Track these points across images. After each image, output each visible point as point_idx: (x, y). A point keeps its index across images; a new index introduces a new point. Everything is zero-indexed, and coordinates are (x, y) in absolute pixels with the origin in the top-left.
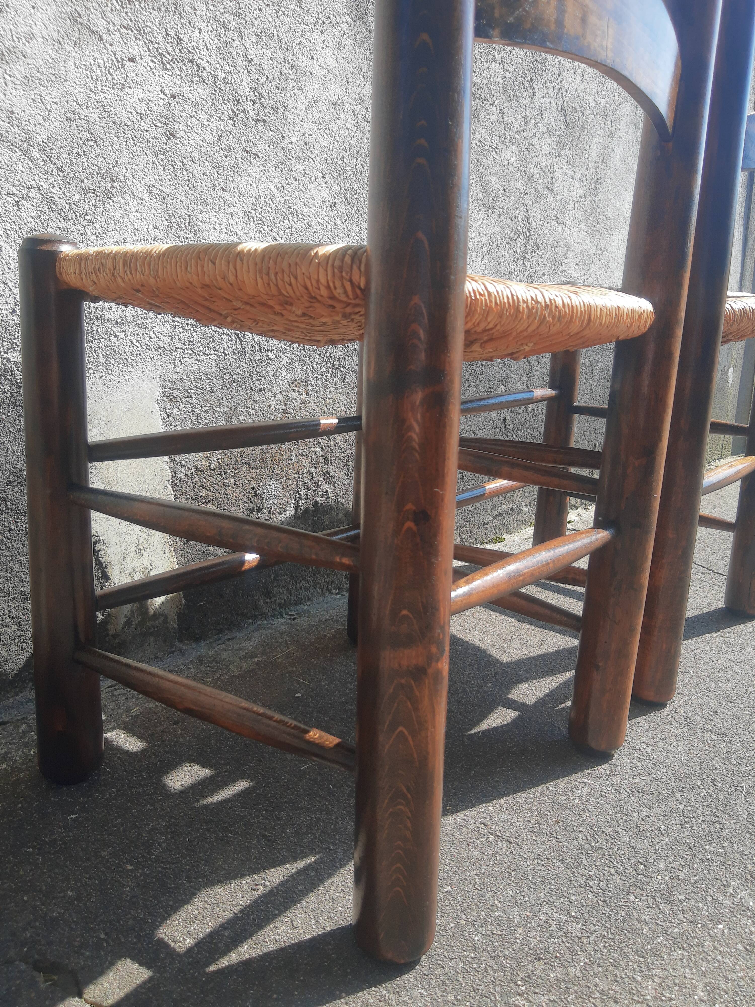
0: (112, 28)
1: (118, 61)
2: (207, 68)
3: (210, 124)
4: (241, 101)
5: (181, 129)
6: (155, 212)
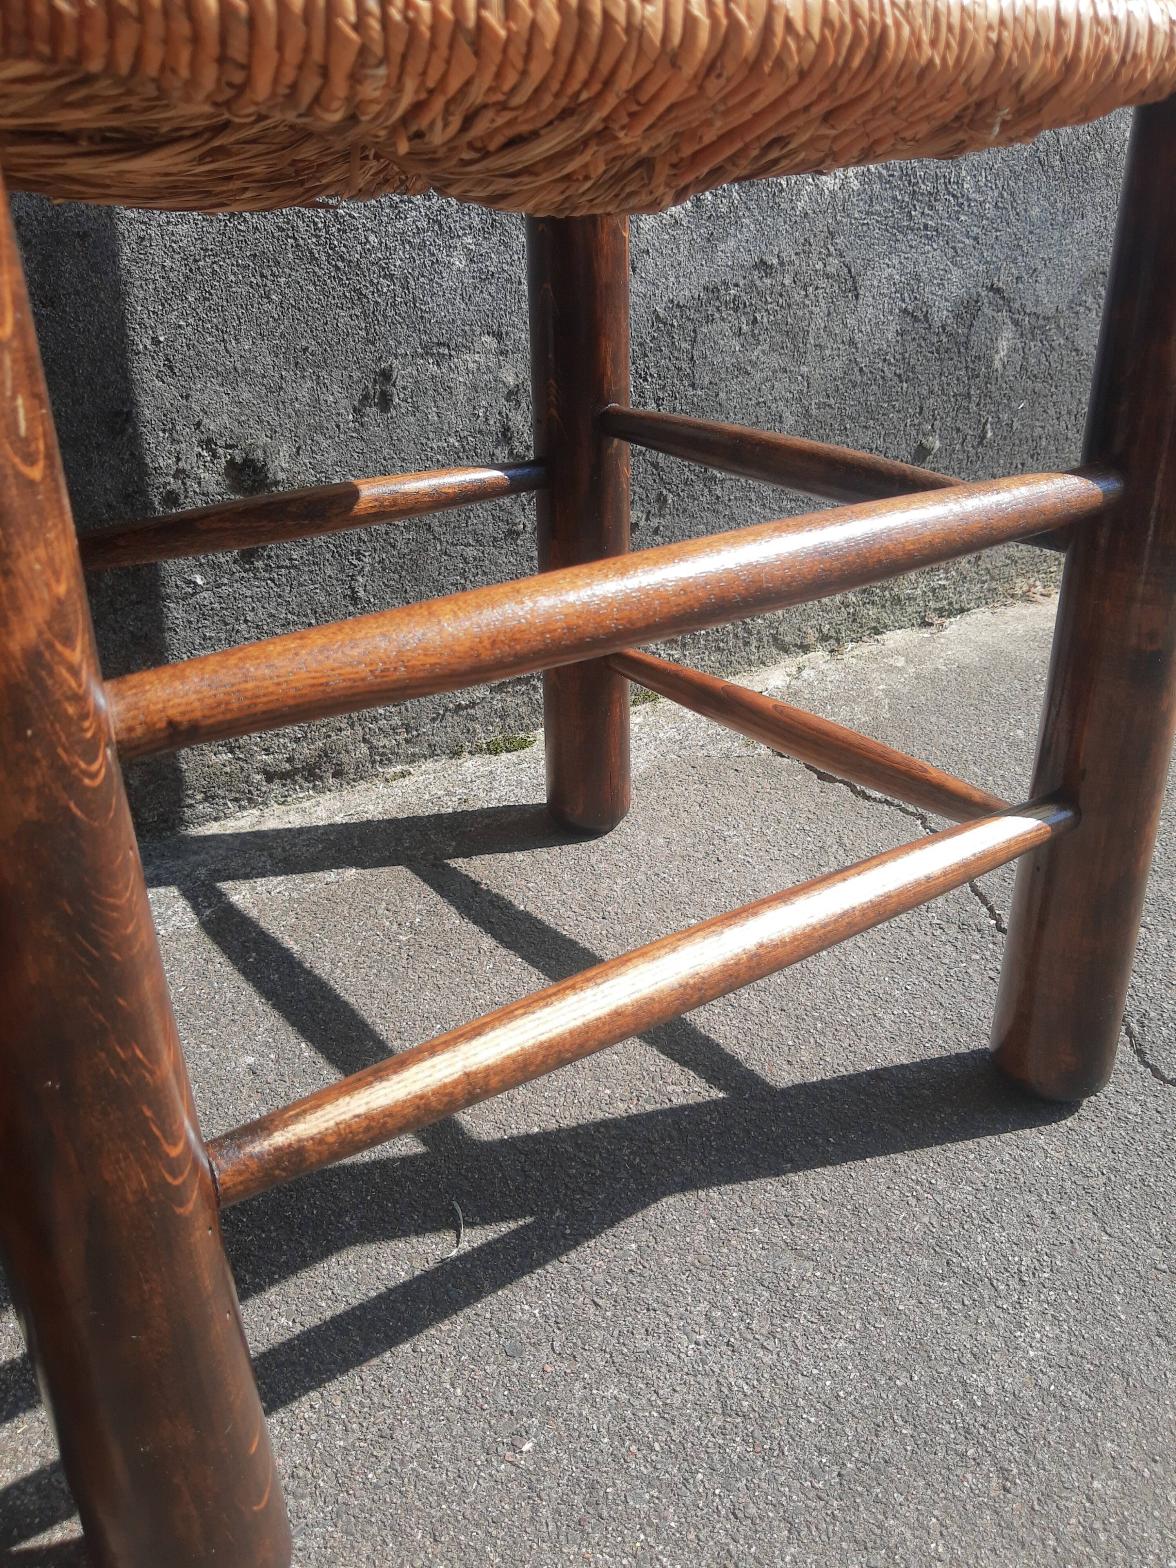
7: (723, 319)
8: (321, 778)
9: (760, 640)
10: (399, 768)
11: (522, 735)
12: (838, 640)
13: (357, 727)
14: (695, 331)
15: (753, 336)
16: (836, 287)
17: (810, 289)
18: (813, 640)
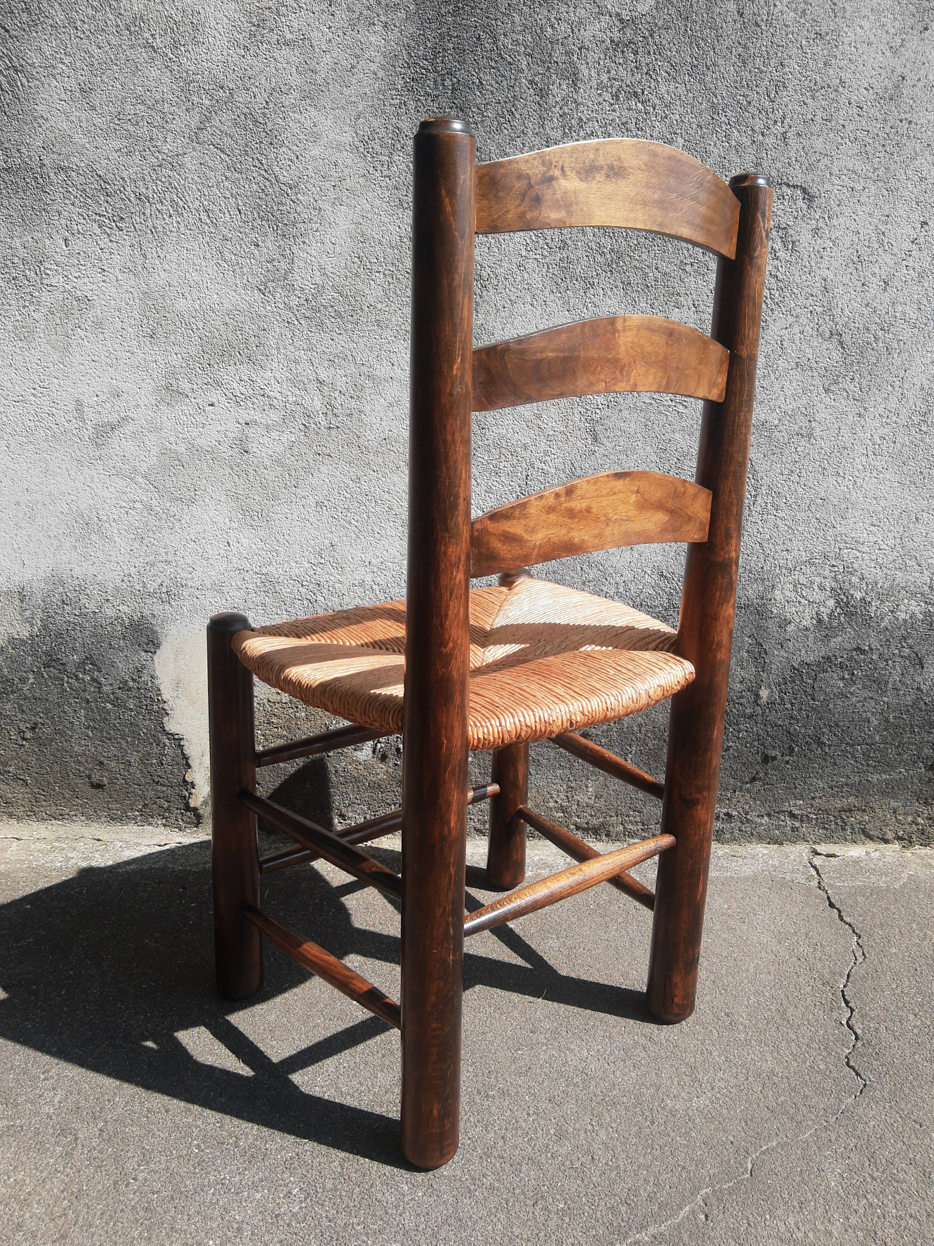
0: (195, 387)
1: (200, 409)
2: (278, 397)
3: (281, 438)
4: (312, 416)
5: (253, 447)
6: (231, 509)
7: (833, 672)
8: (600, 835)
9: (853, 829)
10: (637, 840)
12: (910, 842)
13: (619, 817)
14: (816, 675)
15: (852, 680)
16: (908, 662)
17: (890, 662)
18: (891, 838)
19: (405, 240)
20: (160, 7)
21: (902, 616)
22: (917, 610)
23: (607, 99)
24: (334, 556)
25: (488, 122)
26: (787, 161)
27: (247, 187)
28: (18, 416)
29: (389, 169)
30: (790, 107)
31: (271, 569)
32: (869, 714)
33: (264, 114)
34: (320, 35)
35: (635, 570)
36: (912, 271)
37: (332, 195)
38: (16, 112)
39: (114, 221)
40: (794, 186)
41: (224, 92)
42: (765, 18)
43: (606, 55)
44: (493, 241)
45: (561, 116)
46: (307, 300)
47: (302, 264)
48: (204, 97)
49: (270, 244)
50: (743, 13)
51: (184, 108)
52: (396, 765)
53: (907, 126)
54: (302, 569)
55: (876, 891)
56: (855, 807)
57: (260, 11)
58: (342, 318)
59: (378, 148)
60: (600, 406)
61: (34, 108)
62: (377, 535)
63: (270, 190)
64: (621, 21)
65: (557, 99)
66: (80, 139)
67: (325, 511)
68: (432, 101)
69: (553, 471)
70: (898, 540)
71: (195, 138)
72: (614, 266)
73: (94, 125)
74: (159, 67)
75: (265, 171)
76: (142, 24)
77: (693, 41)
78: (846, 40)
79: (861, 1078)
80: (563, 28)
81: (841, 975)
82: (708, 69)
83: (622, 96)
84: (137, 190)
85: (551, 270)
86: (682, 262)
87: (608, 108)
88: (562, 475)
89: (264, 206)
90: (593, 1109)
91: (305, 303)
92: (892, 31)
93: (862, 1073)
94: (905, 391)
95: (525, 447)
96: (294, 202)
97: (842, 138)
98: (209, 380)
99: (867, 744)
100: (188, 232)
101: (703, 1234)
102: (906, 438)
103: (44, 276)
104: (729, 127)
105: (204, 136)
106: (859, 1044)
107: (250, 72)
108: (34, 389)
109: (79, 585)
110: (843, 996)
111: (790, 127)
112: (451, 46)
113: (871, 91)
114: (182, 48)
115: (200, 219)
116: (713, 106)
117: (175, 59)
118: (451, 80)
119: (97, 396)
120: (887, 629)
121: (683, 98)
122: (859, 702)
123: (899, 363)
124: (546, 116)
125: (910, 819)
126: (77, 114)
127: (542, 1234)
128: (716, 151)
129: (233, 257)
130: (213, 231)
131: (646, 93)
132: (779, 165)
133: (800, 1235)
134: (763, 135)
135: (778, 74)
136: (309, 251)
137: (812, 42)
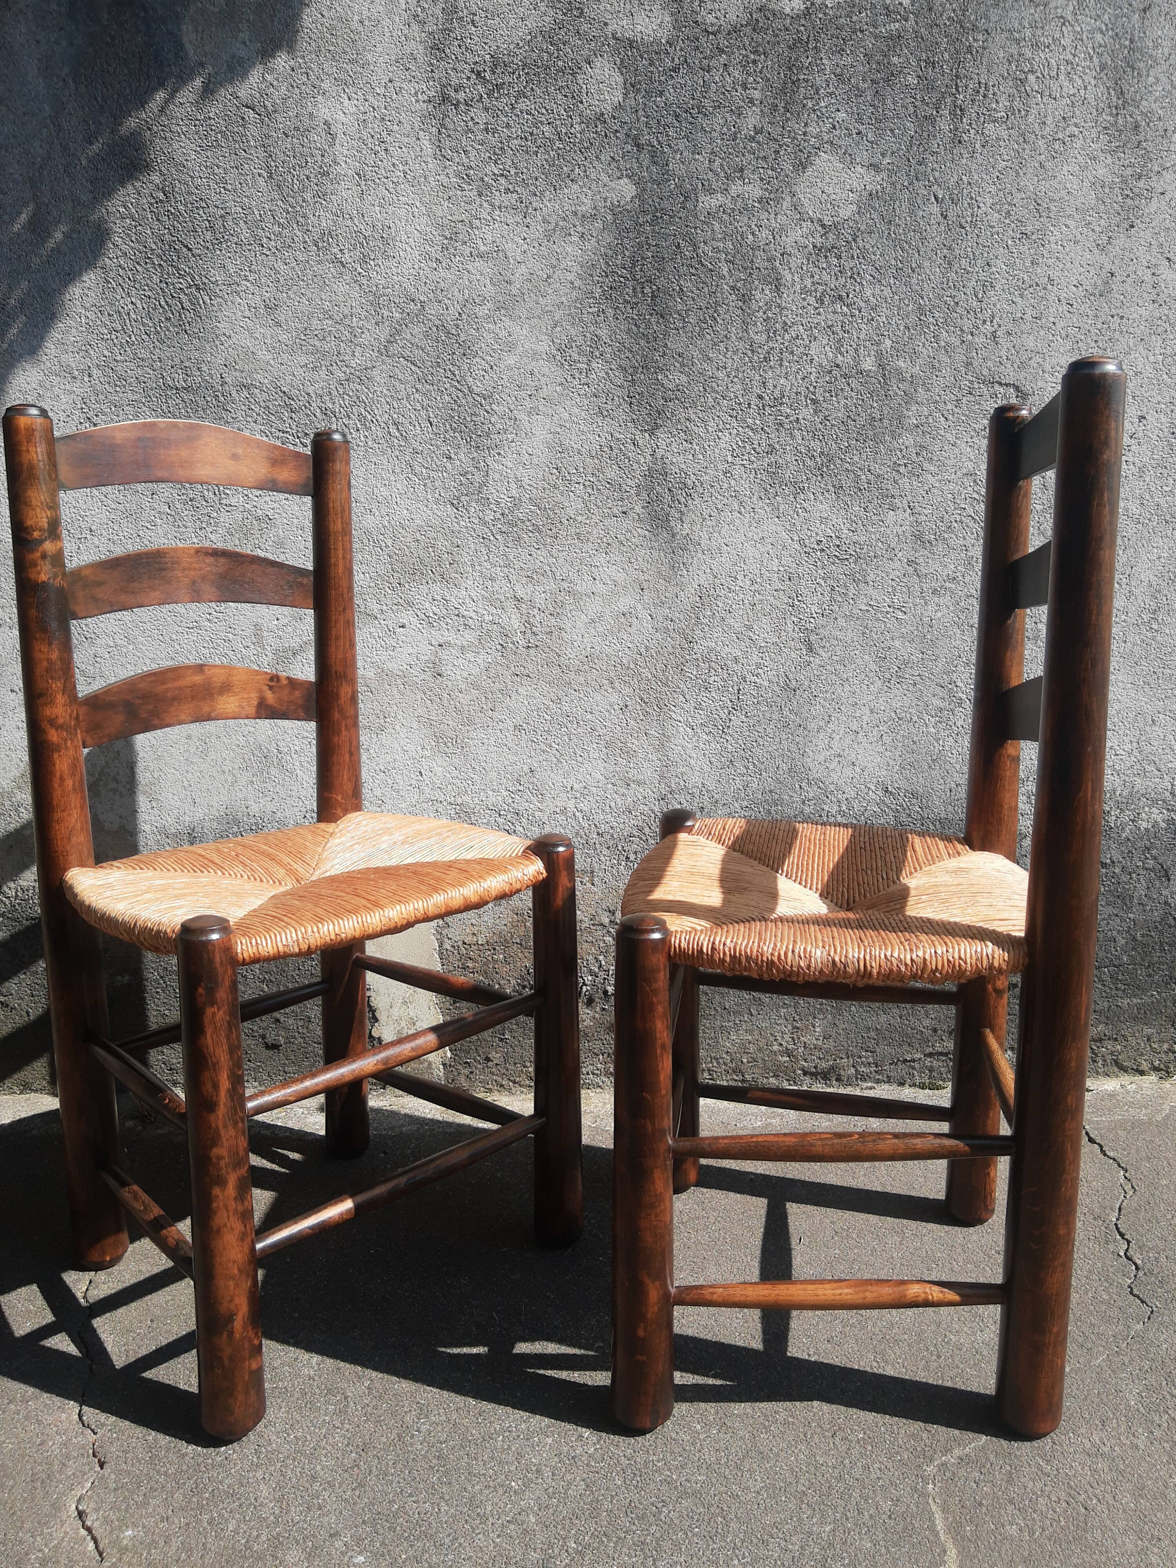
0: (384, 608)
2: (474, 617)
3: (477, 659)
4: (510, 635)
5: (447, 670)
6: (423, 737)
9: (1105, 1061)
10: (870, 1084)
11: (941, 1083)
12: (1167, 1072)
16: (1153, 875)
17: (1134, 875)
18: (1146, 1069)
19: (605, 449)
20: (349, 223)
21: (1144, 825)
22: (1159, 818)
23: (811, 303)
24: (533, 783)
25: (689, 328)
26: (998, 360)
27: (439, 398)
28: (192, 643)
29: (587, 376)
30: (998, 307)
31: (466, 798)
32: (1115, 933)
33: (457, 326)
34: (514, 246)
35: (858, 786)
36: (1132, 466)
37: (528, 404)
38: (196, 331)
39: (298, 437)
40: (1006, 385)
41: (416, 305)
42: (969, 219)
43: (809, 260)
44: (697, 448)
45: (765, 320)
46: (503, 514)
47: (497, 476)
48: (394, 310)
49: (463, 458)
50: (946, 215)
51: (373, 321)
52: (604, 1009)
53: (1119, 321)
54: (499, 798)
55: (1136, 1124)
56: (1105, 1035)
57: (453, 224)
58: (539, 531)
59: (575, 356)
60: (815, 615)
61: (216, 326)
62: (580, 759)
63: (463, 401)
64: (823, 226)
65: (761, 304)
66: (263, 355)
67: (523, 735)
68: (632, 308)
69: (766, 684)
70: (1135, 744)
71: (385, 351)
72: (825, 470)
73: (279, 341)
74: (348, 281)
75: (458, 381)
76: (331, 240)
77: (897, 243)
78: (1052, 239)
79: (1148, 1306)
80: (764, 235)
81: (1111, 1209)
82: (914, 271)
83: (827, 300)
84: (323, 405)
85: (759, 476)
86: (895, 463)
87: (813, 312)
88: (776, 688)
89: (457, 418)
90: (875, 1347)
91: (500, 517)
92: (1098, 229)
93: (1147, 1300)
94: (1133, 589)
95: (736, 660)
96: (488, 413)
97: (1053, 335)
98: (400, 600)
99: (1115, 966)
100: (376, 445)
101: (1010, 1454)
102: (1137, 637)
103: (223, 496)
104: (937, 328)
105: (394, 349)
106: (1141, 1274)
107: (442, 284)
108: (210, 614)
109: (256, 824)
110: (1118, 1229)
111: (1000, 326)
112: (650, 254)
113: (1080, 289)
114: (372, 263)
115: (389, 433)
116: (920, 308)
117: (364, 274)
118: (651, 288)
119: (278, 619)
120: (1128, 839)
121: (889, 300)
122: (1104, 919)
123: (1125, 560)
124: (749, 320)
125: (1166, 1046)
126: (262, 331)
127: (847, 1461)
128: (925, 352)
129: (424, 471)
130: (403, 444)
131: (851, 296)
132: (990, 364)
133: (1106, 1449)
134: (972, 335)
135: (985, 274)
136: (505, 463)
137: (1018, 242)
